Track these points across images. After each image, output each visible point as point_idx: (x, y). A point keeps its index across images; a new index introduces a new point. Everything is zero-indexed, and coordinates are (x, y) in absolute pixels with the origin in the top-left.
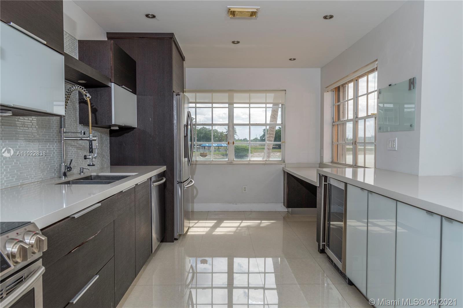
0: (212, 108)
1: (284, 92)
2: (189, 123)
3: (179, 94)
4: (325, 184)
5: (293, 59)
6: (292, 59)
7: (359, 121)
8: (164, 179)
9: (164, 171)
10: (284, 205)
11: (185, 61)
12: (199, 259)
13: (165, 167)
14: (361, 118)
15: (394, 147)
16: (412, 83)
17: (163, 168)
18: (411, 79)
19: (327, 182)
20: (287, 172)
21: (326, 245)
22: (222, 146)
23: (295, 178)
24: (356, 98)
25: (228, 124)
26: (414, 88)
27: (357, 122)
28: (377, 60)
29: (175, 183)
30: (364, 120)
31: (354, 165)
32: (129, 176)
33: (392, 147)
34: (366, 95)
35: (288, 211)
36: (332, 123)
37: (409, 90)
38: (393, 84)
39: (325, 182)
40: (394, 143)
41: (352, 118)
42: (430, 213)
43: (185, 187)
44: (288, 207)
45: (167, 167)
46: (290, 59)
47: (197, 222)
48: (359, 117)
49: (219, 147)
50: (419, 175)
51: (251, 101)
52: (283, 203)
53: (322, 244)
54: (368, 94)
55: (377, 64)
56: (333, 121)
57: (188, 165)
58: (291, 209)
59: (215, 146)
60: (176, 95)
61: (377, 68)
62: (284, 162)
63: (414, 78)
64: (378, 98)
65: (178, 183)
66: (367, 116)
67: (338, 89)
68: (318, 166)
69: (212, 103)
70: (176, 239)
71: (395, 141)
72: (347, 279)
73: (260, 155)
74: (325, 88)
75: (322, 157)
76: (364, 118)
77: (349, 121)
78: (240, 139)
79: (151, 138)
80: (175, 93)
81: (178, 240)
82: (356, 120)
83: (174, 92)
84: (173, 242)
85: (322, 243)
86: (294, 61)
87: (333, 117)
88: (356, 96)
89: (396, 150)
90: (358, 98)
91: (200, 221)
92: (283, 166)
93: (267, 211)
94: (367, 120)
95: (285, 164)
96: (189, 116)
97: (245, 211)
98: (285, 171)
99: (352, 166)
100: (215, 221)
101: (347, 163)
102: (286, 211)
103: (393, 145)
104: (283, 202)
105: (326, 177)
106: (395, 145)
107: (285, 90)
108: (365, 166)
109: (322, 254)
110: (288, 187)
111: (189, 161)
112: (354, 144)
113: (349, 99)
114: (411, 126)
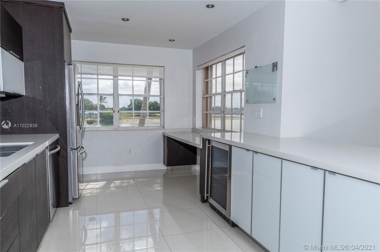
0: (98, 79)
1: (163, 68)
2: (80, 92)
3: (71, 64)
4: (208, 146)
5: (173, 40)
6: (171, 40)
7: (226, 94)
8: (58, 147)
9: (58, 139)
10: (164, 164)
11: (71, 32)
12: (87, 218)
13: (58, 134)
14: (229, 92)
15: (259, 116)
16: (275, 66)
17: (56, 136)
18: (274, 63)
19: (210, 145)
20: (167, 136)
21: (209, 196)
22: (94, 114)
23: (176, 142)
24: (224, 76)
25: (113, 94)
26: (276, 70)
27: (225, 95)
28: (244, 46)
29: (69, 150)
30: (231, 94)
31: (222, 129)
32: (27, 146)
33: (257, 116)
34: (233, 74)
35: (167, 169)
36: (202, 96)
37: (273, 71)
38: (258, 66)
39: (208, 144)
40: (259, 113)
41: (221, 92)
42: (315, 168)
43: (78, 154)
44: (168, 165)
45: (60, 135)
46: (170, 40)
47: (87, 185)
48: (226, 91)
49: (91, 115)
50: (280, 137)
51: (134, 75)
52: (163, 163)
53: (206, 196)
54: (234, 73)
55: (245, 49)
56: (203, 94)
57: (80, 133)
58: (170, 167)
59: (87, 114)
60: (68, 65)
61: (244, 52)
62: (164, 128)
63: (277, 62)
64: (246, 77)
65: (72, 150)
66: (234, 91)
67: (207, 69)
68: (191, 131)
69: (98, 75)
70: (71, 203)
71: (260, 111)
72: (231, 222)
73: (128, 121)
74: (196, 67)
75: (194, 124)
76: (232, 93)
77: (217, 94)
78: (109, 108)
79: (42, 107)
80: (67, 63)
81: (73, 204)
82: (224, 94)
83: (65, 61)
84: (68, 206)
85: (206, 194)
86: (173, 42)
87: (203, 91)
88: (224, 75)
89: (261, 118)
90: (226, 76)
91: (90, 184)
92: (163, 131)
93: (150, 170)
94: (233, 94)
95: (165, 130)
96: (79, 85)
97: (130, 172)
98: (165, 135)
99: (221, 130)
100: (105, 182)
101: (215, 128)
102: (166, 169)
103: (258, 114)
104: (163, 161)
105: (209, 140)
106: (260, 114)
107: (164, 67)
108: (232, 130)
109: (204, 203)
110: (168, 149)
111: (81, 129)
112: (222, 113)
113: (217, 77)
114: (274, 99)
